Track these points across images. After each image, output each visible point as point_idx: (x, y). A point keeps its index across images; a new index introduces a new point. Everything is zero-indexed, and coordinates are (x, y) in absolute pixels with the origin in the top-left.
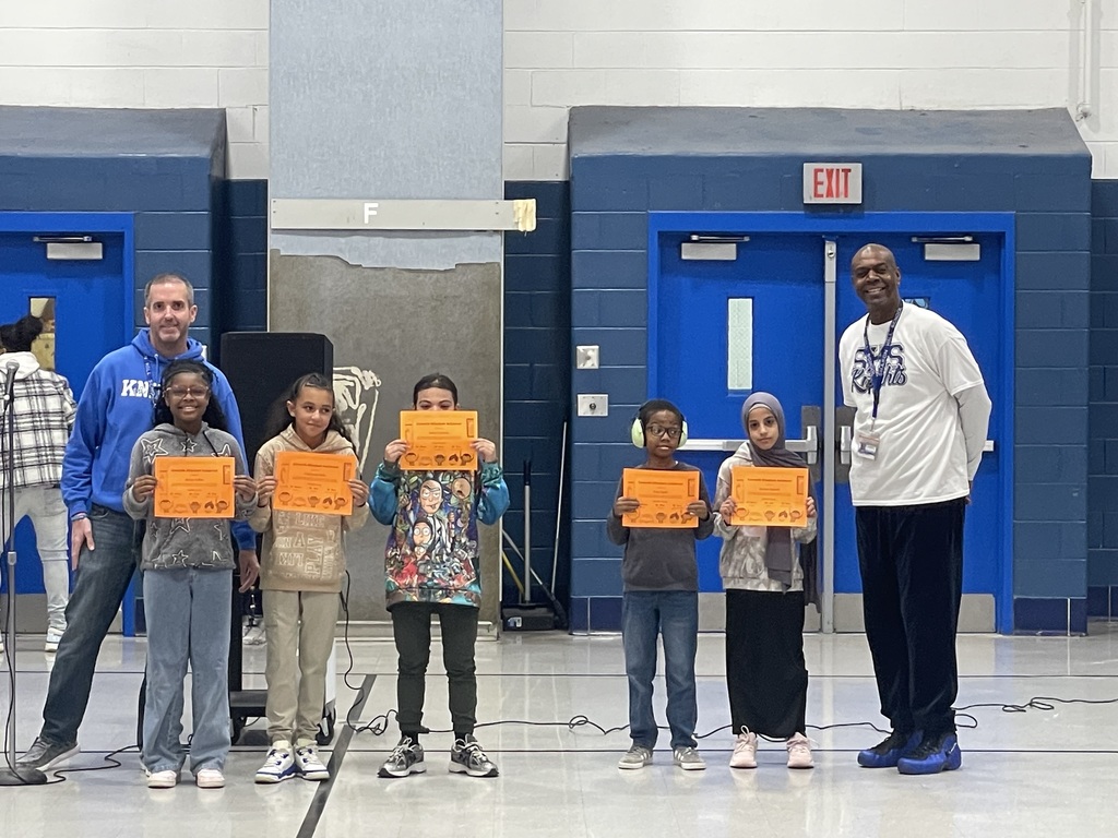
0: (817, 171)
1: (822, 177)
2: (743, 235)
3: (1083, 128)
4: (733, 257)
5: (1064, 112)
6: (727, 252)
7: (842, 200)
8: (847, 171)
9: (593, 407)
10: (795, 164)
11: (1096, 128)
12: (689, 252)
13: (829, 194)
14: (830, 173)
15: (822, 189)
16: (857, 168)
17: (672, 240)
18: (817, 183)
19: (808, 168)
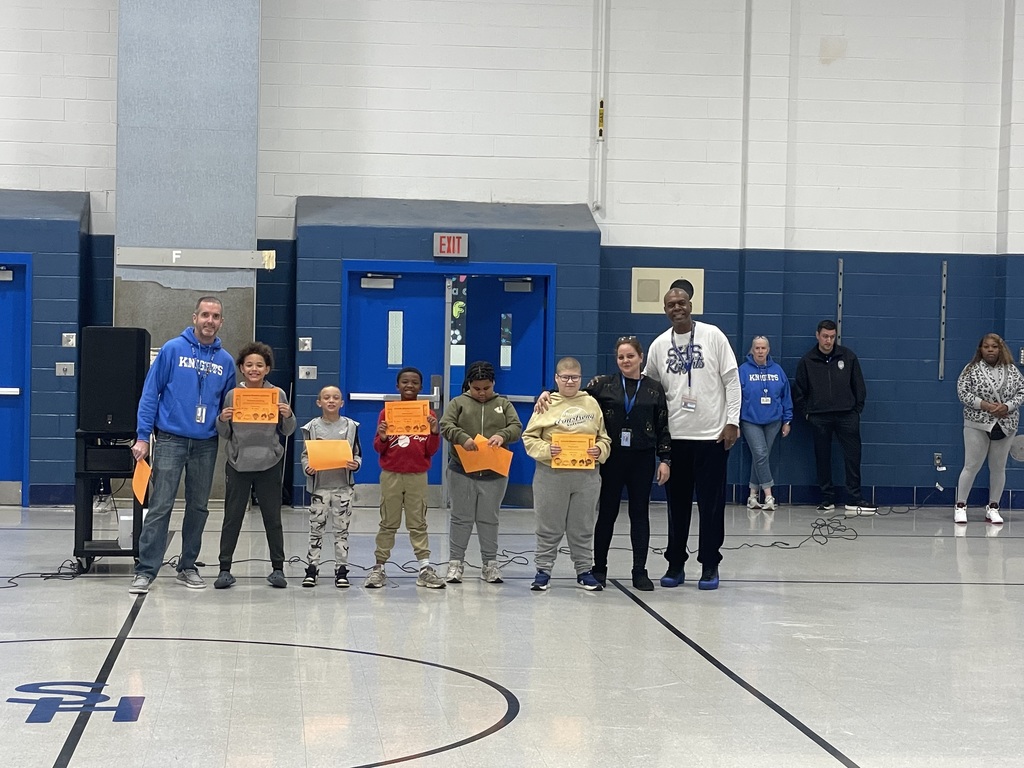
0: (441, 237)
1: (445, 241)
2: (397, 274)
3: (597, 216)
4: (392, 287)
5: (586, 206)
6: (388, 284)
7: (456, 255)
8: (459, 238)
9: (308, 374)
10: (429, 233)
11: (604, 216)
12: (365, 284)
13: (449, 251)
14: (449, 239)
15: (445, 248)
16: (465, 237)
17: (355, 277)
18: (441, 245)
19: (437, 236)
